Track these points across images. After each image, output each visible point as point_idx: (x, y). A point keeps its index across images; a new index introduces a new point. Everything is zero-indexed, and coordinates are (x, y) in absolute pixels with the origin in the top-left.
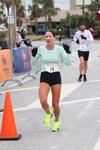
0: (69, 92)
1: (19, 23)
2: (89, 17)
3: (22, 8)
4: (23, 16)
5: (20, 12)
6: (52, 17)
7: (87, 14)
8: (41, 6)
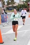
0: (20, 28)
1: (3, 7)
2: (25, 5)
3: (4, 2)
4: (5, 4)
5: (3, 3)
6: (14, 5)
7: (25, 4)
8: (10, 1)
